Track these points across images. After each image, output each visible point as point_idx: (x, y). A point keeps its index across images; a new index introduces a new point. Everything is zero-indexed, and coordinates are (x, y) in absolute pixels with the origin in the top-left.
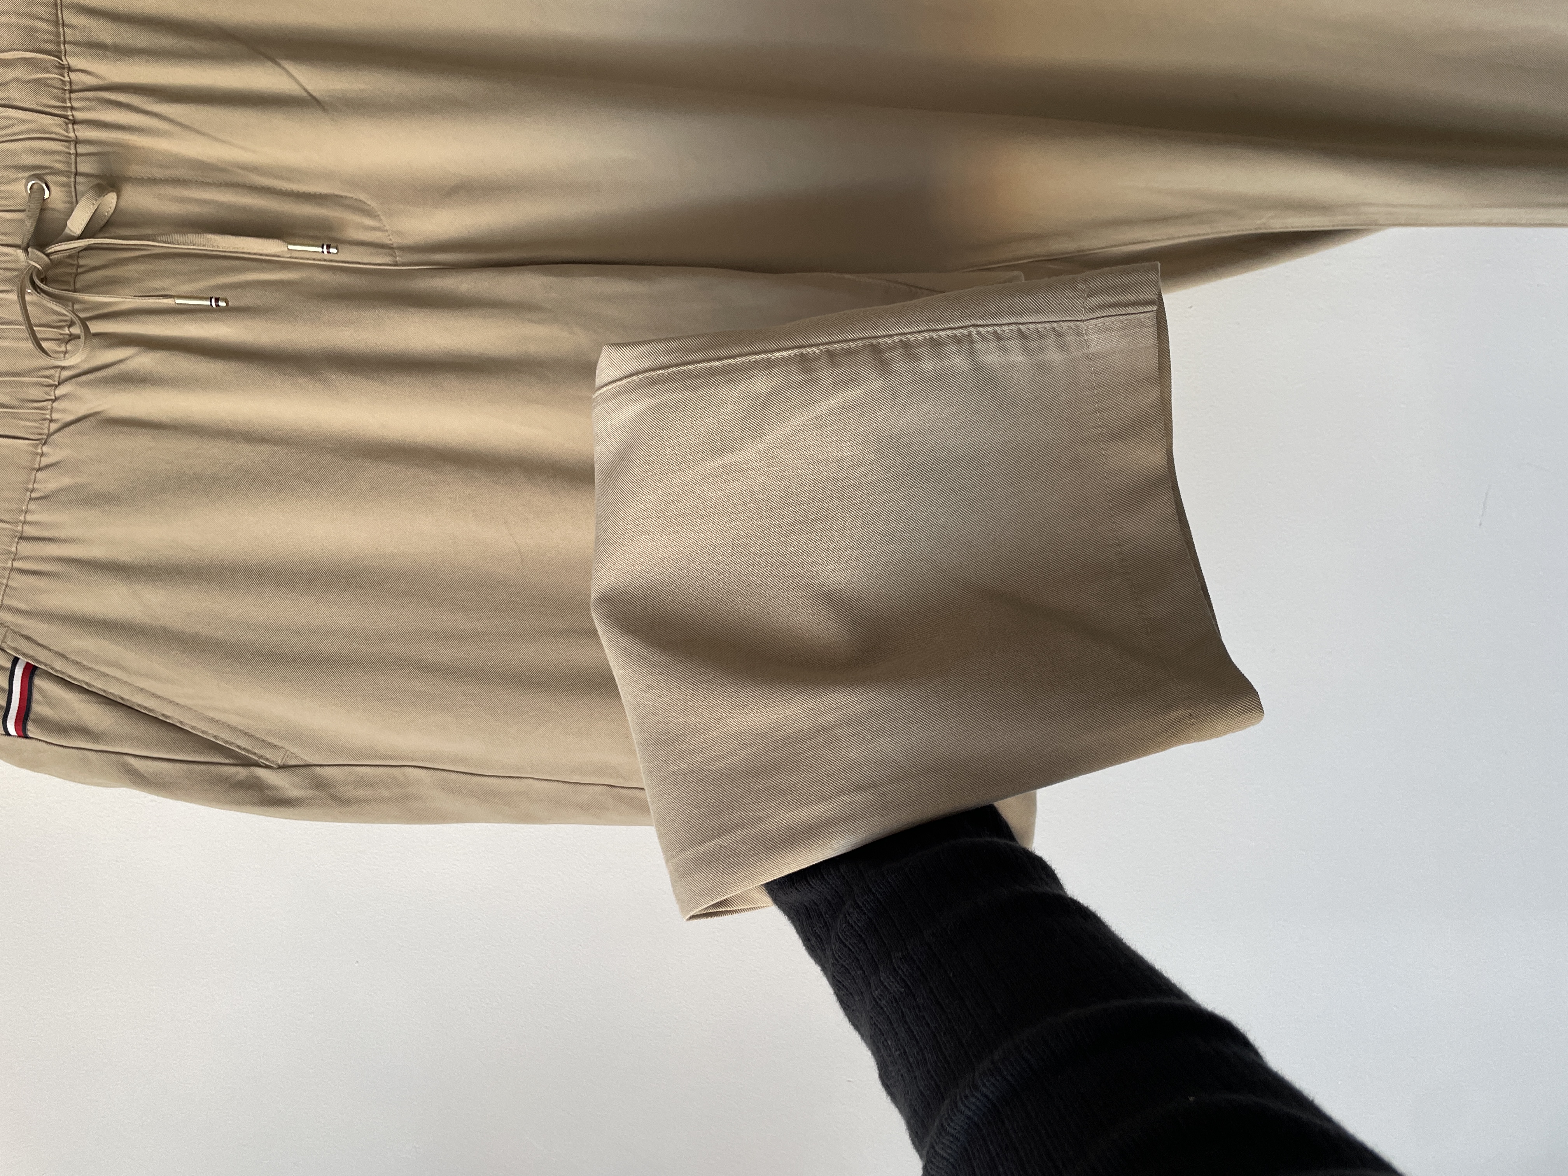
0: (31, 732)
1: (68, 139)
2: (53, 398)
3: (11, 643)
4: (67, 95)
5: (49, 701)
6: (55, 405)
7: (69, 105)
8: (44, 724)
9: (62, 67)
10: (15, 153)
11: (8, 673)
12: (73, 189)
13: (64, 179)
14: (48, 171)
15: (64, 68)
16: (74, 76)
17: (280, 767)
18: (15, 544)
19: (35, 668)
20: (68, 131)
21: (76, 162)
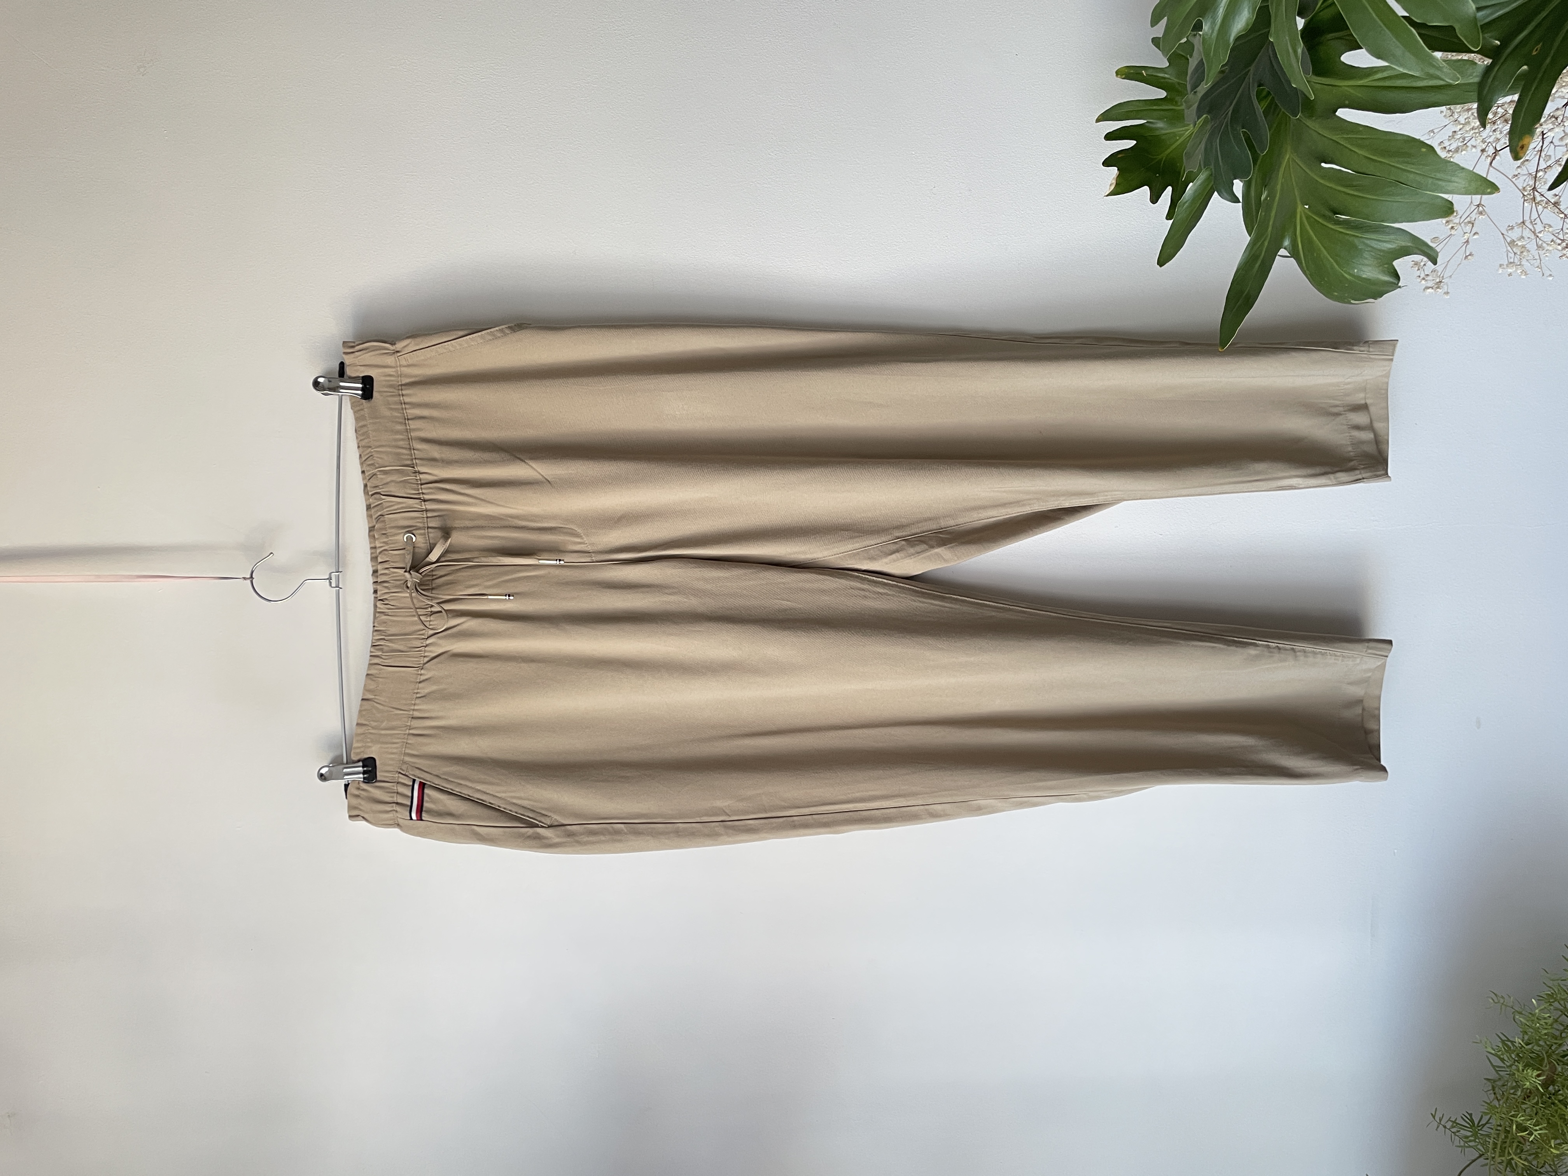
0: (424, 817)
1: (422, 510)
2: (425, 645)
3: (412, 772)
4: (420, 487)
5: (433, 801)
6: (426, 649)
7: (421, 492)
8: (430, 812)
9: (415, 472)
10: (396, 520)
11: (411, 787)
12: (427, 536)
13: (422, 531)
14: (414, 528)
15: (416, 473)
16: (422, 476)
17: (550, 826)
18: (410, 721)
19: (425, 784)
20: (421, 506)
21: (427, 522)
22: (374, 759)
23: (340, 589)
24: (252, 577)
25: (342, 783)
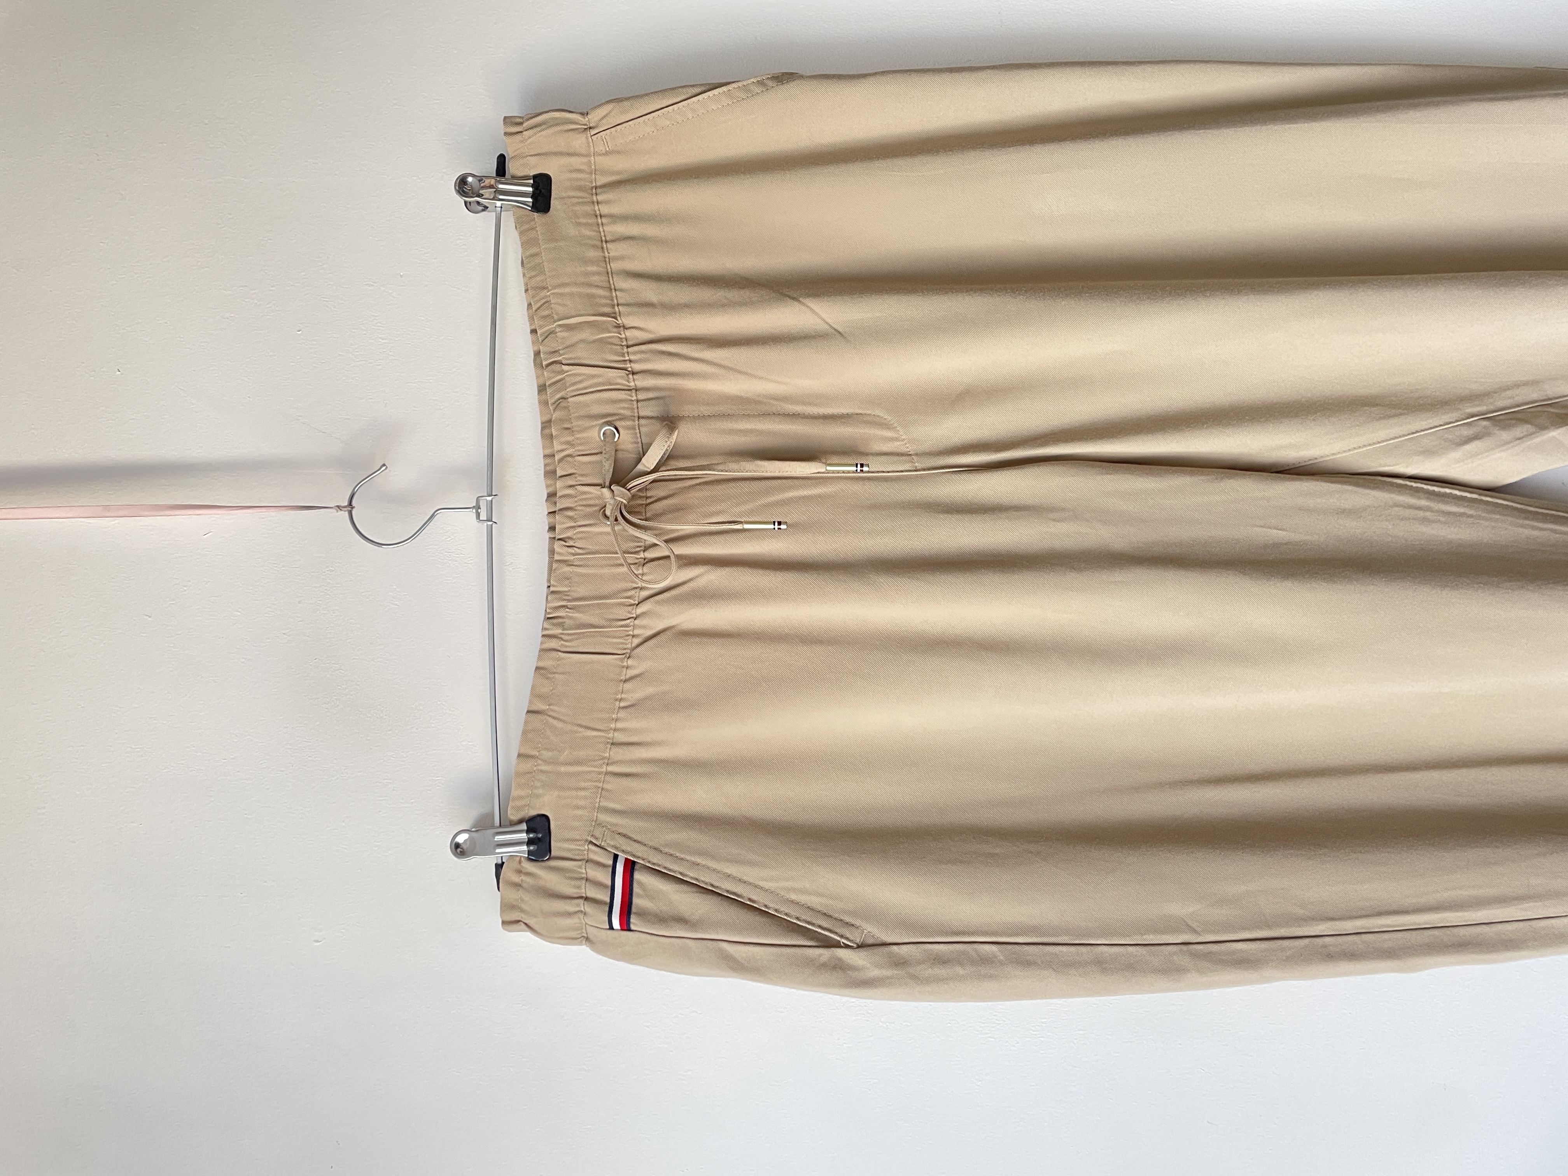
0: (634, 924)
1: (629, 388)
2: (634, 615)
3: (610, 842)
4: (625, 350)
5: (649, 895)
6: (637, 622)
7: (627, 358)
8: (644, 914)
9: (618, 326)
10: (586, 405)
11: (610, 870)
12: (638, 431)
13: (629, 423)
14: (617, 417)
15: (620, 327)
16: (629, 333)
17: (860, 946)
18: (608, 750)
19: (634, 863)
20: (628, 381)
21: (638, 408)
22: (546, 817)
23: (494, 525)
24: (350, 504)
25: (490, 862)
